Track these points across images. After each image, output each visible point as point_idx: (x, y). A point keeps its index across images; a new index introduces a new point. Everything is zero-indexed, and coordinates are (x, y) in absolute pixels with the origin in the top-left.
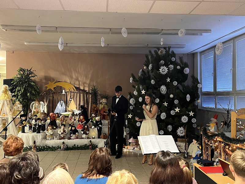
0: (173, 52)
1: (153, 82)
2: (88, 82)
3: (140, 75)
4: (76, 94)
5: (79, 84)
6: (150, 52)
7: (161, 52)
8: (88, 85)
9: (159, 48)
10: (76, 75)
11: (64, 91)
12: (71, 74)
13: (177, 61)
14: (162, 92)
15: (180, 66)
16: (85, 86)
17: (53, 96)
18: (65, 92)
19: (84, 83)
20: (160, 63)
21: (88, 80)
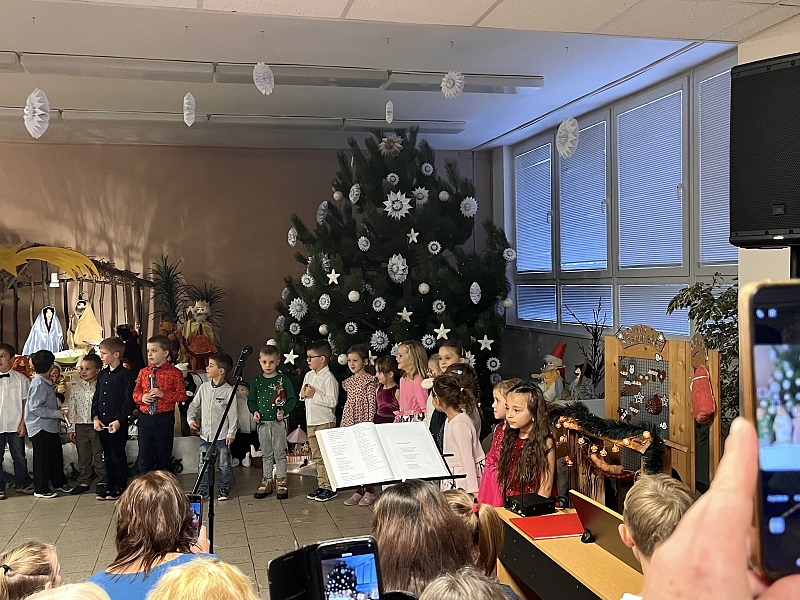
0: (425, 145)
1: (363, 243)
2: (142, 244)
3: (320, 219)
4: (98, 285)
5: (110, 254)
6: (353, 144)
7: (389, 146)
8: (143, 256)
9: (380, 133)
10: (99, 221)
11: (54, 277)
12: (79, 217)
13: (438, 173)
14: (392, 276)
15: (450, 192)
17: (15, 296)
18: (61, 281)
19: (127, 250)
20: (384, 180)
21: (143, 238)
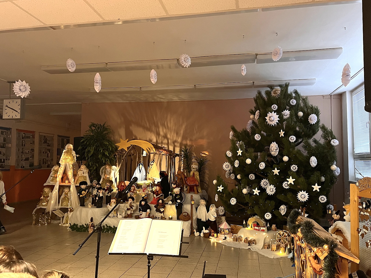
1: (257, 137)
2: (179, 140)
3: (248, 128)
6: (260, 93)
7: (275, 93)
8: (180, 145)
10: (165, 131)
11: (144, 152)
12: (158, 130)
15: (304, 113)
16: (176, 146)
17: (131, 159)
19: (174, 142)
21: (180, 137)
